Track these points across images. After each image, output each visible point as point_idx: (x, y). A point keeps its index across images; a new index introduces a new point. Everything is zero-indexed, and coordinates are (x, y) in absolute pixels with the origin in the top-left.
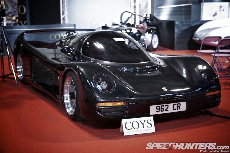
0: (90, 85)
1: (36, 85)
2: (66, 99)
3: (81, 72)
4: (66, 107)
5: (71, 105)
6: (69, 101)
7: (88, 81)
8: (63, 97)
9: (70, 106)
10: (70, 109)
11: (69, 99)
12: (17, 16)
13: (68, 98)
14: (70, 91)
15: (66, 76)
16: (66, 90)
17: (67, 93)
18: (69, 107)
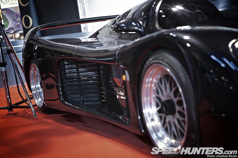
0: (223, 65)
1: (79, 110)
2: (149, 119)
3: (187, 41)
4: (154, 137)
5: (166, 130)
6: (157, 123)
7: (213, 57)
8: (142, 114)
9: (161, 133)
10: (165, 141)
11: (156, 119)
12: (22, 32)
13: (153, 116)
14: (159, 98)
15: (145, 67)
16: (147, 97)
17: (151, 103)
18: (160, 136)
